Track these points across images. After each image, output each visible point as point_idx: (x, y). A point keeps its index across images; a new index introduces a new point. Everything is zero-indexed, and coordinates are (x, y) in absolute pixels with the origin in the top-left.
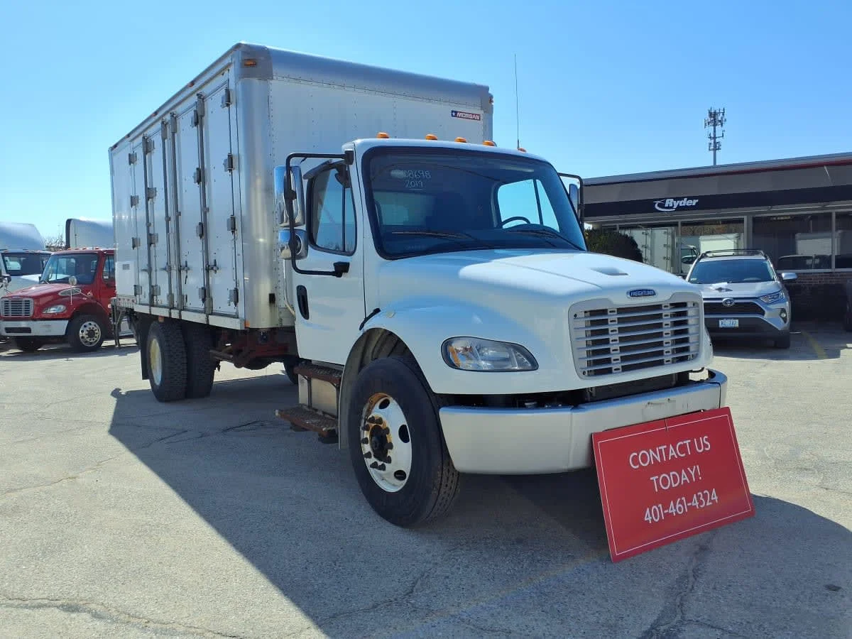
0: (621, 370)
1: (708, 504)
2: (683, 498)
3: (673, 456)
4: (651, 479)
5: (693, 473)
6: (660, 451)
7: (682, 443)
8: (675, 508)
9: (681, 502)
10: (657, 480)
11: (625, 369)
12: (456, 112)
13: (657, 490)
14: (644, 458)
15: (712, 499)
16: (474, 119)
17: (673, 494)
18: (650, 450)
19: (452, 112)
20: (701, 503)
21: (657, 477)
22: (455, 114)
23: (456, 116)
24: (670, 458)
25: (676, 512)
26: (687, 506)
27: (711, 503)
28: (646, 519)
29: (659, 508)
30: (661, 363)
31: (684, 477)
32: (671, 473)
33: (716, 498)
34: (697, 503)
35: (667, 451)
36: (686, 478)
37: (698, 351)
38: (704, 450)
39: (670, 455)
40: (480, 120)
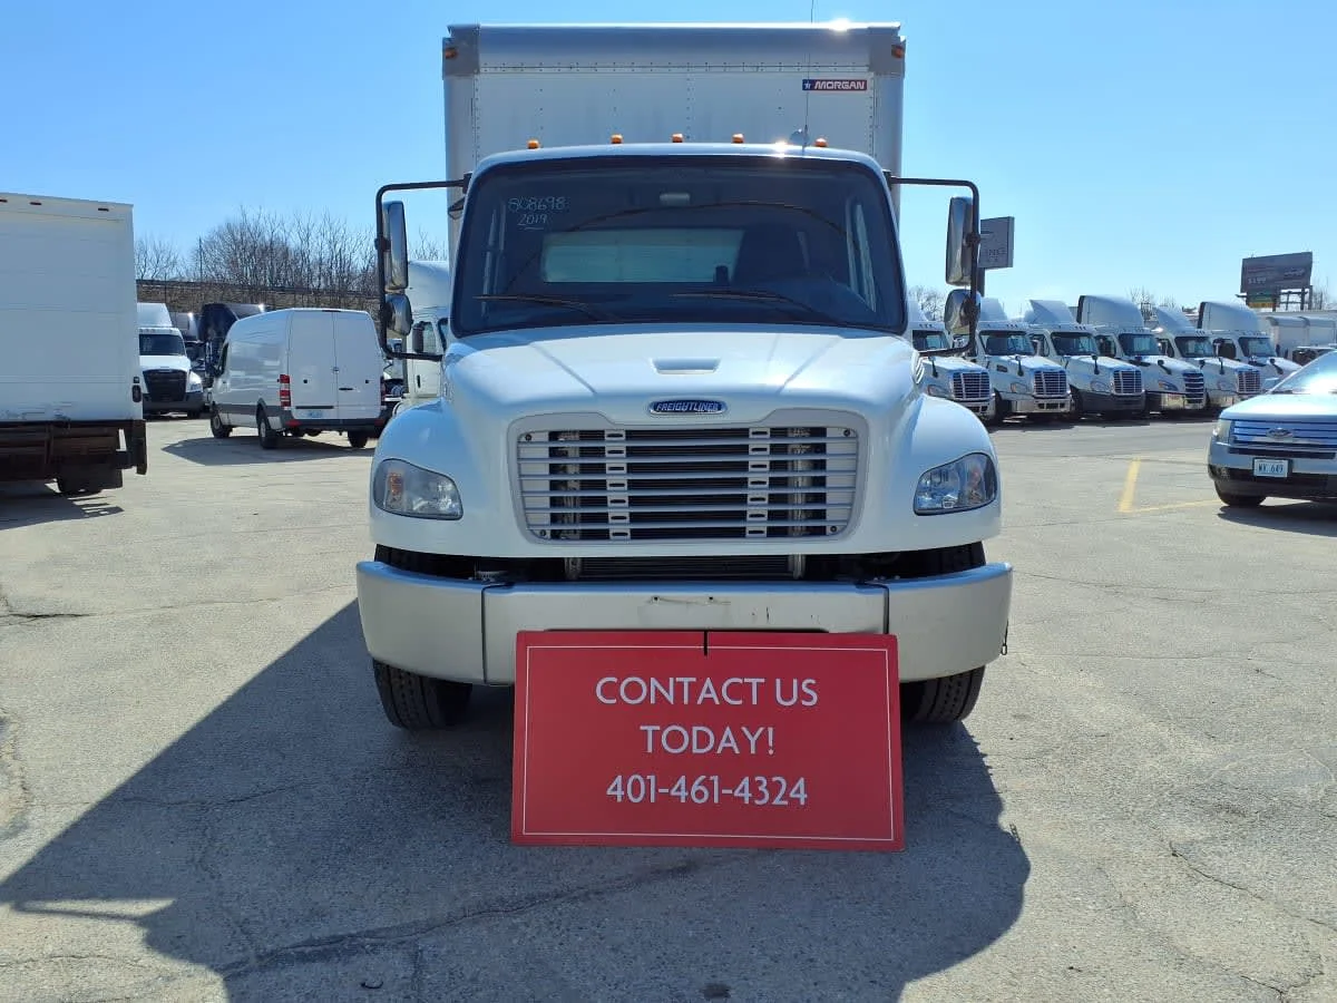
0: (629, 536)
1: (777, 801)
2: (715, 779)
3: (708, 701)
4: (642, 728)
5: (753, 740)
6: (679, 687)
7: (740, 681)
8: (688, 788)
9: (708, 784)
10: (657, 735)
11: (637, 535)
12: (813, 82)
13: (650, 750)
14: (634, 690)
15: (792, 795)
16: (853, 89)
17: (690, 766)
18: (652, 679)
19: (805, 82)
20: (757, 794)
21: (658, 728)
22: (810, 85)
23: (812, 88)
24: (699, 702)
25: (688, 798)
26: (720, 795)
27: (786, 803)
28: (609, 792)
29: (648, 783)
30: (739, 533)
31: (728, 740)
32: (695, 729)
33: (803, 797)
34: (747, 795)
35: (695, 689)
36: (733, 744)
37: (847, 521)
38: (798, 703)
39: (703, 695)
40: (865, 89)
